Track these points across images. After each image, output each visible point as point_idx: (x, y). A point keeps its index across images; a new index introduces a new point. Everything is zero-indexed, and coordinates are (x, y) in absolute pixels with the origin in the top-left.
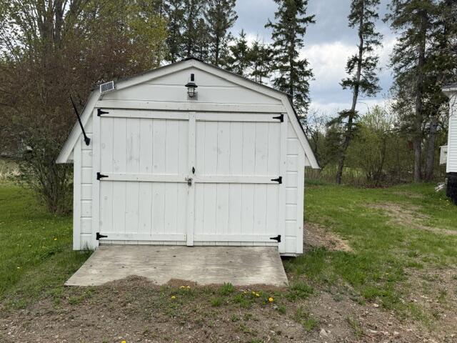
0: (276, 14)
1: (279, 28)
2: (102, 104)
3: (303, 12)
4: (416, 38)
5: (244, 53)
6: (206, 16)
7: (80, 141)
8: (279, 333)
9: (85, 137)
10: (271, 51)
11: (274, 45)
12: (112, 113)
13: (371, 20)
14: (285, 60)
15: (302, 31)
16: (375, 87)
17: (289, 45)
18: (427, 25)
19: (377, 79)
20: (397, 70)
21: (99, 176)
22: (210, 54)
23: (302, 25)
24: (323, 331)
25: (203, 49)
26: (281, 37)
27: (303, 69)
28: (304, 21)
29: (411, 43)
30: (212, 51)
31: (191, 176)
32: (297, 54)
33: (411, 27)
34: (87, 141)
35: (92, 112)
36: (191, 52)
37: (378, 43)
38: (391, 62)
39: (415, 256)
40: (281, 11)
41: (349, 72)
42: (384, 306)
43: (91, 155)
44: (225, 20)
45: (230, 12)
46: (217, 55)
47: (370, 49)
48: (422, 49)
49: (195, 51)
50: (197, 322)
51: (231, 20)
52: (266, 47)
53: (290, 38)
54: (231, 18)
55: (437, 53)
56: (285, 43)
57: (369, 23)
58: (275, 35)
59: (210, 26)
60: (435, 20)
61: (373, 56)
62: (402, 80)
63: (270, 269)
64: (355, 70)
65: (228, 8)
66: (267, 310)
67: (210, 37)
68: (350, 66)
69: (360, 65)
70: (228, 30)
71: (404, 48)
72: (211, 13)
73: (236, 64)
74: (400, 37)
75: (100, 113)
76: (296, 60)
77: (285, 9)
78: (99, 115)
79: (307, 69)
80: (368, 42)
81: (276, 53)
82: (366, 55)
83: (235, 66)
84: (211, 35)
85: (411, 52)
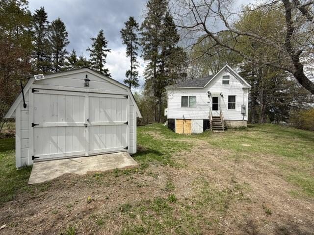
0: (93, 45)
1: (94, 52)
2: (35, 86)
3: (105, 47)
4: (153, 66)
5: (75, 61)
6: (49, 38)
7: (20, 106)
8: (146, 180)
9: (24, 104)
10: (91, 63)
11: (92, 60)
12: (41, 91)
13: (135, 56)
14: (97, 67)
15: (105, 56)
16: (138, 84)
17: (99, 61)
18: (156, 62)
19: (138, 81)
20: (146, 78)
21: (33, 125)
22: (53, 59)
23: (105, 53)
24: (159, 177)
25: (48, 56)
26: (95, 57)
27: (106, 73)
28: (106, 51)
29: (151, 68)
30: (54, 57)
31: (87, 123)
32: (103, 66)
33: (151, 61)
34: (25, 106)
35: (28, 90)
36: (40, 56)
37: (138, 66)
38: (144, 74)
39: (170, 149)
40: (95, 45)
41: (127, 77)
42: (171, 165)
43: (27, 113)
44: (62, 43)
45: (64, 39)
46: (57, 60)
47: (135, 68)
48: (155, 71)
49: (42, 56)
50: (113, 184)
51: (66, 43)
52: (87, 60)
53: (99, 57)
54: (65, 42)
55: (160, 73)
56: (97, 60)
57: (134, 57)
58: (91, 55)
59: (52, 43)
60: (159, 60)
61: (137, 71)
62: (148, 82)
63: (128, 160)
64: (129, 76)
65: (63, 36)
66: (136, 174)
67: (53, 50)
68: (127, 74)
69: (132, 74)
70: (64, 48)
71: (148, 69)
72: (53, 37)
73: (70, 66)
74: (147, 64)
75: (33, 91)
76: (103, 68)
77: (97, 44)
78: (33, 92)
79: (108, 73)
80: (134, 65)
81: (93, 64)
82: (134, 70)
83: (69, 67)
84: (53, 48)
85: (151, 72)
